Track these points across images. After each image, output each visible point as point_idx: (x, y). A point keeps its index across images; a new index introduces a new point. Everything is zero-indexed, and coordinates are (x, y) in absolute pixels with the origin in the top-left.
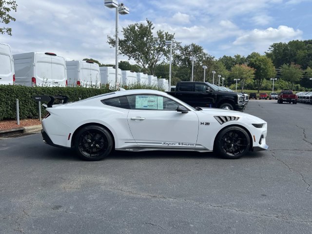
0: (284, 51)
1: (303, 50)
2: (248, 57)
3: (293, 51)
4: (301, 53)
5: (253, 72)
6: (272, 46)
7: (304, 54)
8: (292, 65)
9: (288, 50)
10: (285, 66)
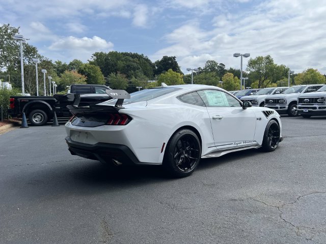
0: (106, 60)
1: (122, 61)
2: (70, 64)
3: (114, 61)
4: (121, 64)
5: (85, 79)
6: (94, 55)
7: (123, 65)
8: (119, 74)
9: (108, 60)
10: (112, 74)
